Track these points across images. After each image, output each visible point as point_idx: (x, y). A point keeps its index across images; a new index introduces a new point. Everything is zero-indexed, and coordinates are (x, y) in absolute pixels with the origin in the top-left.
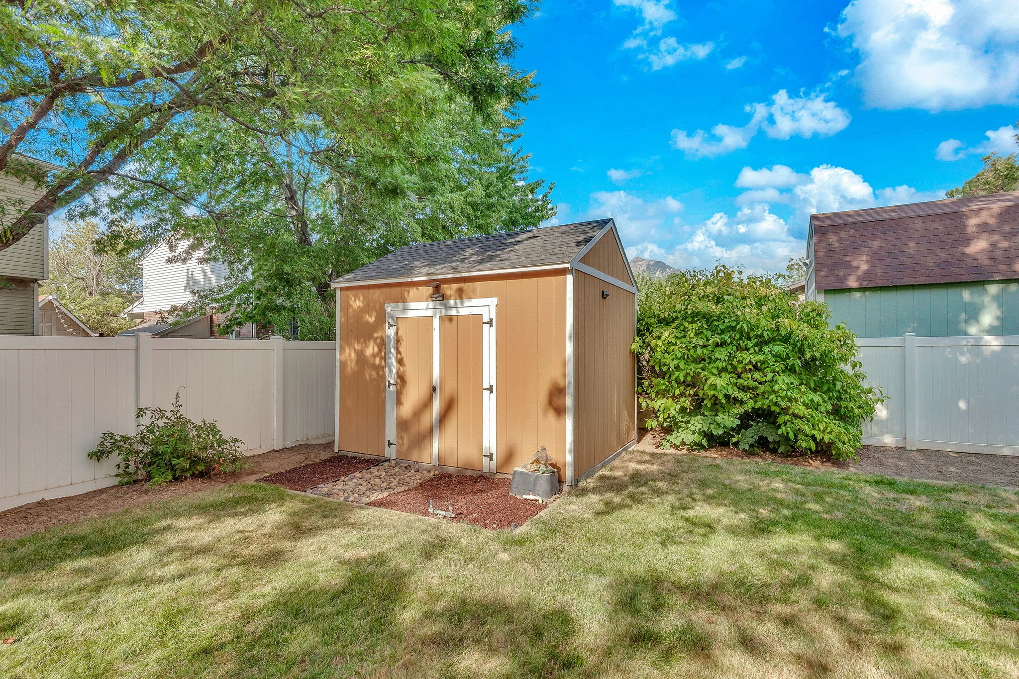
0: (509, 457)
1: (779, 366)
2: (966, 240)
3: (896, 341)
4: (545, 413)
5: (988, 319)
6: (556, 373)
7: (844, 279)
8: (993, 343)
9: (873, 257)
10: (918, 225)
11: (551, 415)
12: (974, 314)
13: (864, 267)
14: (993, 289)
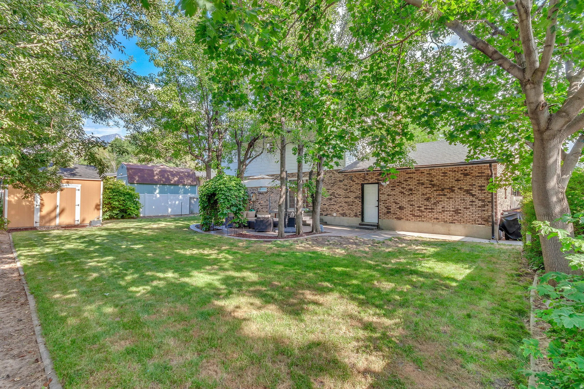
0: (83, 220)
1: (128, 200)
2: (154, 176)
3: (143, 195)
4: (94, 210)
5: (157, 191)
6: (98, 202)
7: (133, 181)
8: (158, 196)
9: (139, 177)
10: (146, 171)
11: (96, 211)
12: (155, 190)
13: (137, 179)
14: (158, 186)
